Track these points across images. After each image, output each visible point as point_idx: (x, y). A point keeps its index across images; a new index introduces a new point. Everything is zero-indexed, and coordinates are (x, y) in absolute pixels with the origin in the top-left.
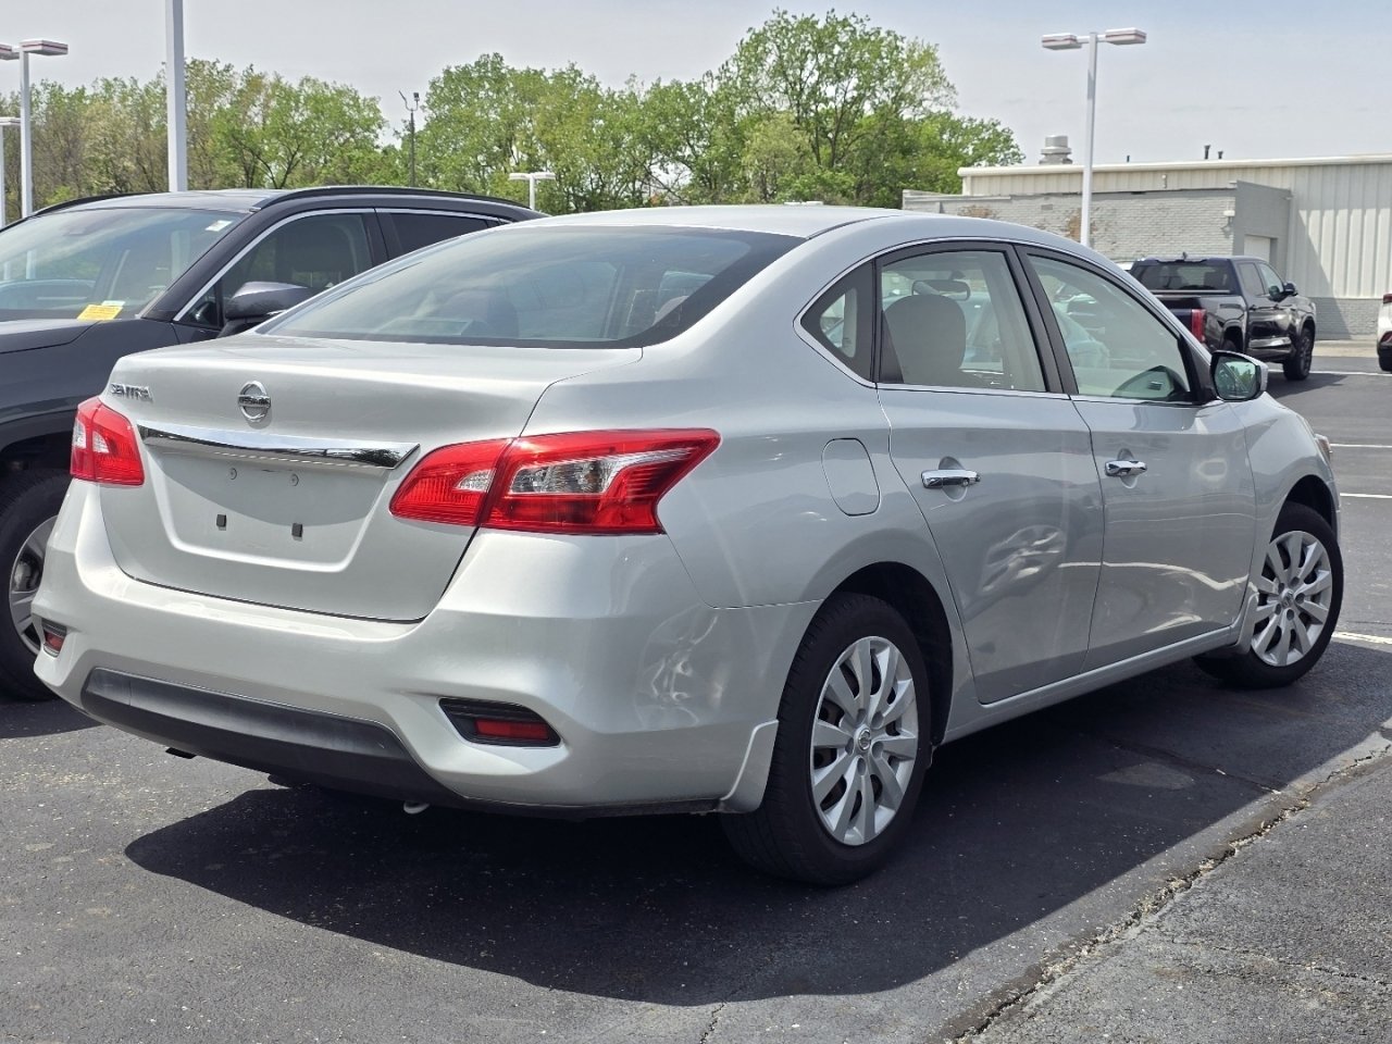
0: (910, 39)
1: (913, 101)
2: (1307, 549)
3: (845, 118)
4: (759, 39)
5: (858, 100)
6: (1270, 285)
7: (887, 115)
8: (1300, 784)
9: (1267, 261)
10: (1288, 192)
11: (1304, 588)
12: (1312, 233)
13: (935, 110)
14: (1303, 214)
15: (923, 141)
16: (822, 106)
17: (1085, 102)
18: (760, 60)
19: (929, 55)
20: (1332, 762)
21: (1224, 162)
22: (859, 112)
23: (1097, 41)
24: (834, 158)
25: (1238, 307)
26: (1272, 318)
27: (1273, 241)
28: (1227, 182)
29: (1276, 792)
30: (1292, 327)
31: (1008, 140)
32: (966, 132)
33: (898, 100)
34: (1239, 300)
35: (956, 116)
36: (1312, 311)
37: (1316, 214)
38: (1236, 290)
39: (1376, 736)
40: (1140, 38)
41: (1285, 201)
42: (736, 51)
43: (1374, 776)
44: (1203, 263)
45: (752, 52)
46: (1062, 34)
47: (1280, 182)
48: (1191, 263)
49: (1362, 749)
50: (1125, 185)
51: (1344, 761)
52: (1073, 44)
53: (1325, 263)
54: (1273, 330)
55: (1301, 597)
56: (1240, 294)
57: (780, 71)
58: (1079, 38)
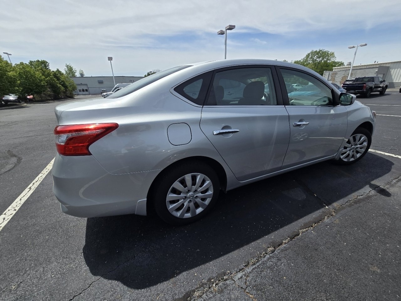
0: (330, 52)
1: (330, 60)
2: (362, 138)
3: (319, 63)
4: (309, 54)
5: (321, 60)
6: (380, 80)
7: (325, 62)
8: (335, 204)
9: (382, 77)
10: (389, 67)
11: (359, 146)
12: (392, 73)
13: (333, 60)
14: (391, 70)
15: (330, 65)
16: (316, 62)
17: (354, 56)
18: (309, 57)
19: (333, 53)
20: (350, 196)
21: (378, 63)
22: (322, 62)
23: (358, 46)
24: (317, 68)
25: (373, 84)
26: (379, 85)
27: (384, 74)
28: (378, 66)
29: (327, 207)
30: (383, 87)
31: (343, 64)
32: (337, 63)
33: (327, 60)
34: (374, 83)
35: (336, 61)
36: (388, 84)
37: (393, 70)
38: (373, 81)
39: (368, 186)
40: (366, 45)
41: (388, 68)
42: (306, 56)
43: (361, 204)
44: (368, 77)
45: (308, 56)
46: (352, 46)
47: (387, 65)
48: (366, 78)
49: (361, 191)
50: (359, 68)
51: (353, 196)
52: (354, 47)
53: (393, 77)
54: (380, 87)
55: (357, 148)
56: (374, 82)
57: (311, 58)
58: (355, 46)
